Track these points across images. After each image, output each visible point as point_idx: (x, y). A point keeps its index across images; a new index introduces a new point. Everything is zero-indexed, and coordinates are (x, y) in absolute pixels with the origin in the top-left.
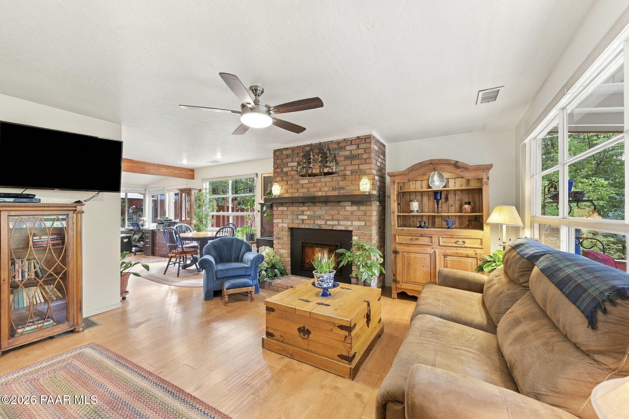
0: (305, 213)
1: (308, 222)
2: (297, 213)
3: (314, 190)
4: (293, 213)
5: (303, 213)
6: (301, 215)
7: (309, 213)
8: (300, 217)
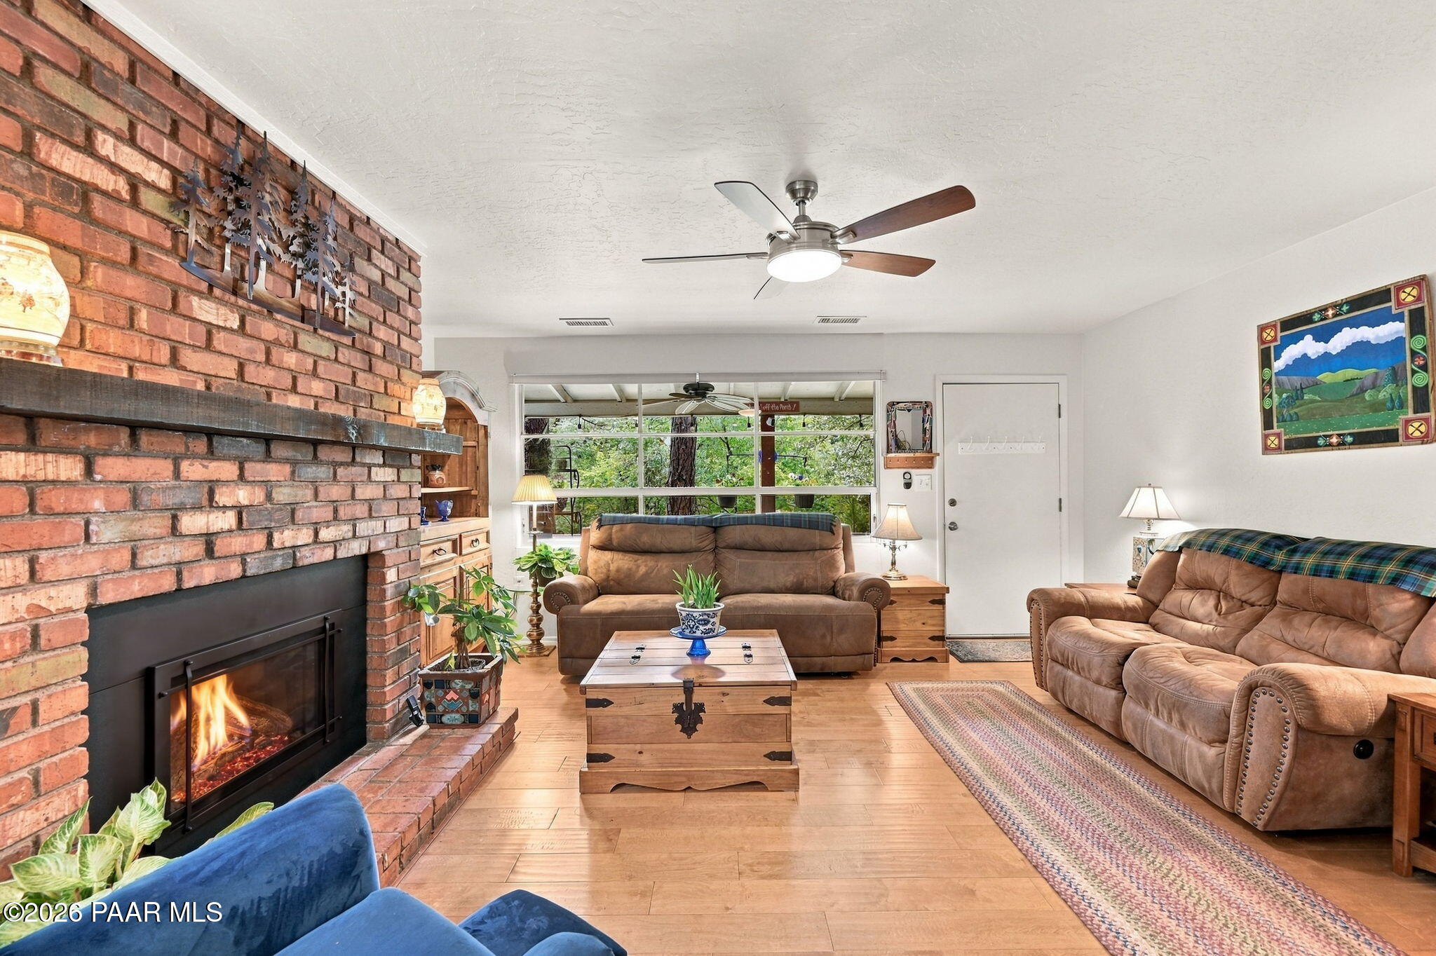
0: (222, 498)
1: (238, 543)
2: (172, 501)
3: (267, 376)
4: (135, 502)
5: (209, 498)
6: (197, 508)
7: (243, 495)
8: (192, 523)
